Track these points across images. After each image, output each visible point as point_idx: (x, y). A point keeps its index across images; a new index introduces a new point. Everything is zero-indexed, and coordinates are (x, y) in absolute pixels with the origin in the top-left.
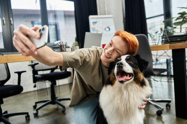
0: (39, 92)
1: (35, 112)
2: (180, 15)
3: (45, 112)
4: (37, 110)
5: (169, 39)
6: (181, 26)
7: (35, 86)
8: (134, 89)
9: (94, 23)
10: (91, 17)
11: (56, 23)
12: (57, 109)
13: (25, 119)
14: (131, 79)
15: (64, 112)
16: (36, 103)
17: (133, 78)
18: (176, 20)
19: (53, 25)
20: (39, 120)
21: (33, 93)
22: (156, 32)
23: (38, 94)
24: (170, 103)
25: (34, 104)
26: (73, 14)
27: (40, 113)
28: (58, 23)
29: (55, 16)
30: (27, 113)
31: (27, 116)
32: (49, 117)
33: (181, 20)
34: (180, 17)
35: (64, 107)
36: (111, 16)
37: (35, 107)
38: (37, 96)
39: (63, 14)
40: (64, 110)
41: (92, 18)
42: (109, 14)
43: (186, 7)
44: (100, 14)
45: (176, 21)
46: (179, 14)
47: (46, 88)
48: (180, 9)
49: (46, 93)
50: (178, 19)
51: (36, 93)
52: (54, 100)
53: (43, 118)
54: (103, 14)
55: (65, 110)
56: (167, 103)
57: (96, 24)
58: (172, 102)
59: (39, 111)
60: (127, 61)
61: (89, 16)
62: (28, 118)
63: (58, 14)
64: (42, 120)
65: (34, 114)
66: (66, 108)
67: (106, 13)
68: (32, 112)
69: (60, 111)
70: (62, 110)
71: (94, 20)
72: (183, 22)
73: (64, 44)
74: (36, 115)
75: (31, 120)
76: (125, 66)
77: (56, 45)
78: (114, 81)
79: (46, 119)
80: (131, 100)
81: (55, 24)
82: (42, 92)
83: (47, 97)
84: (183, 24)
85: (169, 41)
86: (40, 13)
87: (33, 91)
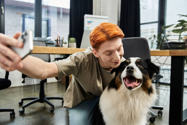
0: (25, 88)
1: (21, 109)
2: (180, 23)
3: (32, 110)
4: (24, 108)
5: (169, 45)
6: (180, 33)
7: (23, 82)
8: (140, 97)
9: (89, 22)
10: (86, 16)
11: (48, 19)
12: (44, 108)
13: (10, 116)
14: (139, 85)
15: (52, 112)
16: (23, 100)
17: (141, 85)
18: (176, 27)
19: (45, 20)
20: (26, 119)
21: (18, 89)
22: (150, 39)
23: (24, 90)
24: (162, 110)
25: (20, 101)
26: (69, 12)
27: (27, 111)
28: (50, 19)
29: (48, 12)
30: (13, 110)
31: (12, 113)
32: (37, 116)
33: (181, 28)
34: (180, 25)
35: (53, 106)
36: (107, 17)
37: (21, 104)
38: (22, 92)
39: (56, 10)
40: (52, 109)
41: (87, 18)
42: (104, 15)
43: (186, 15)
44: (95, 15)
45: (175, 29)
46: (179, 21)
47: (34, 85)
48: (180, 17)
49: (33, 90)
50: (177, 26)
51: (22, 89)
52: (43, 98)
53: (30, 117)
54: (98, 15)
55: (54, 109)
56: (160, 110)
57: (91, 24)
58: (164, 109)
59: (26, 109)
60: (137, 65)
61: (84, 15)
62: (13, 116)
63: (51, 9)
64: (28, 119)
65: (20, 112)
66: (55, 108)
67: (102, 14)
68: (17, 110)
69: (48, 111)
70: (50, 109)
71: (89, 20)
72: (183, 30)
73: (60, 39)
74: (22, 113)
75: (16, 119)
76: (136, 71)
77: (48, 41)
78: (119, 84)
79: (33, 117)
80: (137, 107)
81: (46, 19)
82: (29, 88)
83: (33, 94)
84: (182, 31)
85: (169, 47)
86: (34, 7)
87: (18, 87)
